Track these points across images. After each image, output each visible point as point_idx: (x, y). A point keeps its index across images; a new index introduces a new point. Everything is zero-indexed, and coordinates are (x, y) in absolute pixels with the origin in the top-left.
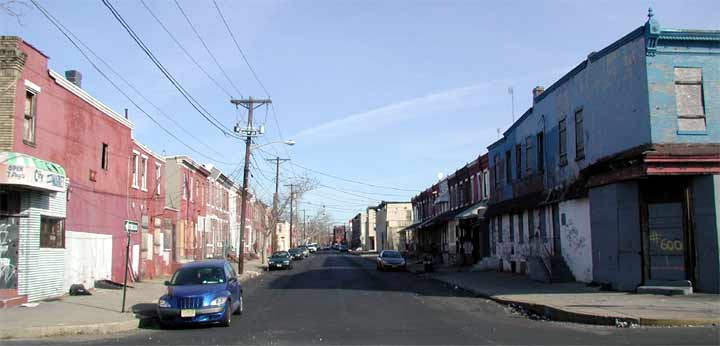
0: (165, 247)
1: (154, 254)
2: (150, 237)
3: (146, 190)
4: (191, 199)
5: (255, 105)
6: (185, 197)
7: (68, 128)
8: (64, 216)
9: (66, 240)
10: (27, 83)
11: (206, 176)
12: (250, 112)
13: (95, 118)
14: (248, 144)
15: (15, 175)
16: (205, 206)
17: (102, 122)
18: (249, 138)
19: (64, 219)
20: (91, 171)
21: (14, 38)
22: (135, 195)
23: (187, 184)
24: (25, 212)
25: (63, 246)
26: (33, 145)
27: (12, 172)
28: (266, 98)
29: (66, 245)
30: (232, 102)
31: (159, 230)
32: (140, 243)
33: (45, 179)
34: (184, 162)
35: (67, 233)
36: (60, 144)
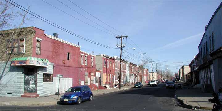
0: (96, 81)
1: (91, 83)
2: (89, 79)
3: (87, 65)
4: (108, 67)
5: (123, 38)
6: (105, 66)
7: (53, 49)
8: (53, 73)
9: (53, 80)
10: (37, 38)
11: (115, 60)
12: (121, 40)
13: (64, 46)
14: (121, 50)
15: (31, 63)
16: (115, 69)
17: (67, 46)
18: (121, 48)
19: (52, 74)
20: (63, 61)
21: (32, 27)
22: (82, 67)
23: (106, 63)
24: (38, 73)
25: (53, 82)
26: (40, 54)
27: (30, 62)
28: (126, 36)
29: (53, 81)
30: (116, 37)
31: (93, 77)
32: (84, 80)
33: (41, 63)
34: (104, 56)
35: (54, 78)
36: (50, 54)
